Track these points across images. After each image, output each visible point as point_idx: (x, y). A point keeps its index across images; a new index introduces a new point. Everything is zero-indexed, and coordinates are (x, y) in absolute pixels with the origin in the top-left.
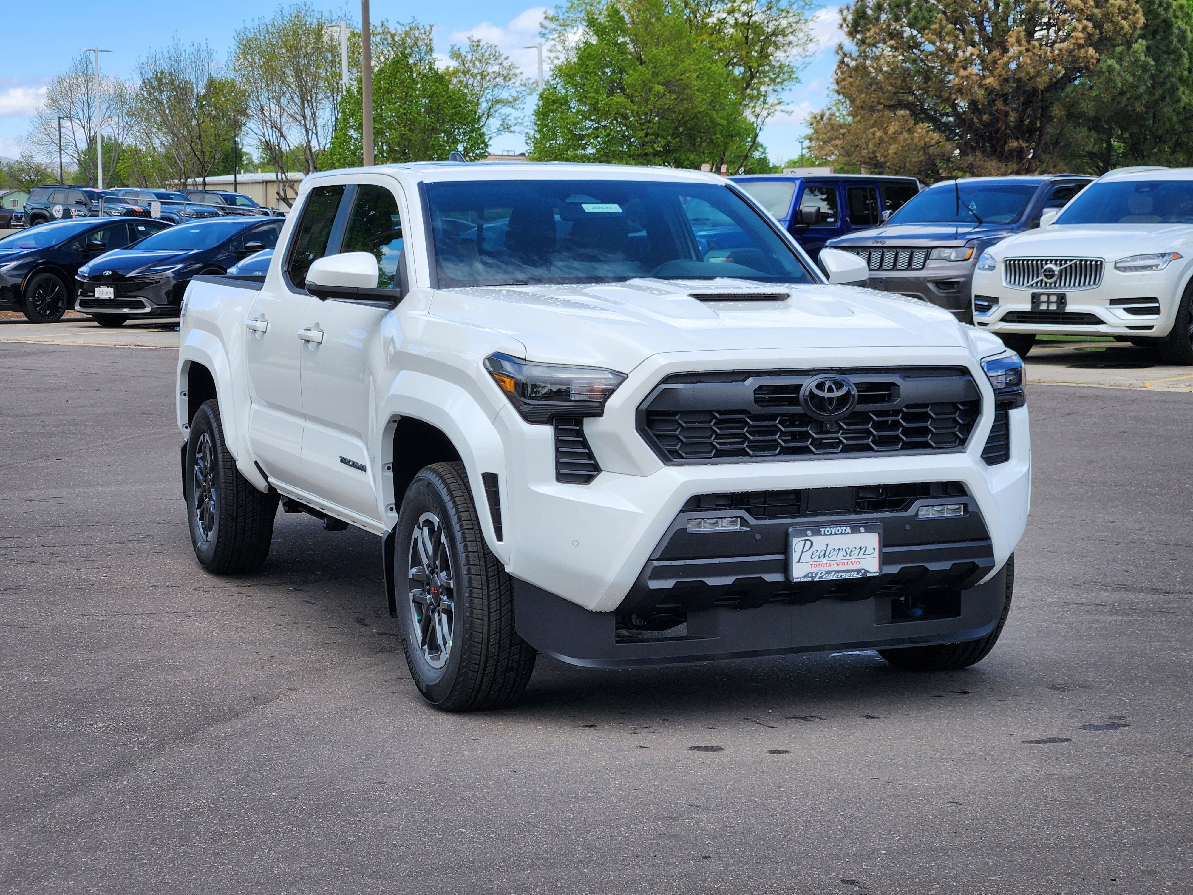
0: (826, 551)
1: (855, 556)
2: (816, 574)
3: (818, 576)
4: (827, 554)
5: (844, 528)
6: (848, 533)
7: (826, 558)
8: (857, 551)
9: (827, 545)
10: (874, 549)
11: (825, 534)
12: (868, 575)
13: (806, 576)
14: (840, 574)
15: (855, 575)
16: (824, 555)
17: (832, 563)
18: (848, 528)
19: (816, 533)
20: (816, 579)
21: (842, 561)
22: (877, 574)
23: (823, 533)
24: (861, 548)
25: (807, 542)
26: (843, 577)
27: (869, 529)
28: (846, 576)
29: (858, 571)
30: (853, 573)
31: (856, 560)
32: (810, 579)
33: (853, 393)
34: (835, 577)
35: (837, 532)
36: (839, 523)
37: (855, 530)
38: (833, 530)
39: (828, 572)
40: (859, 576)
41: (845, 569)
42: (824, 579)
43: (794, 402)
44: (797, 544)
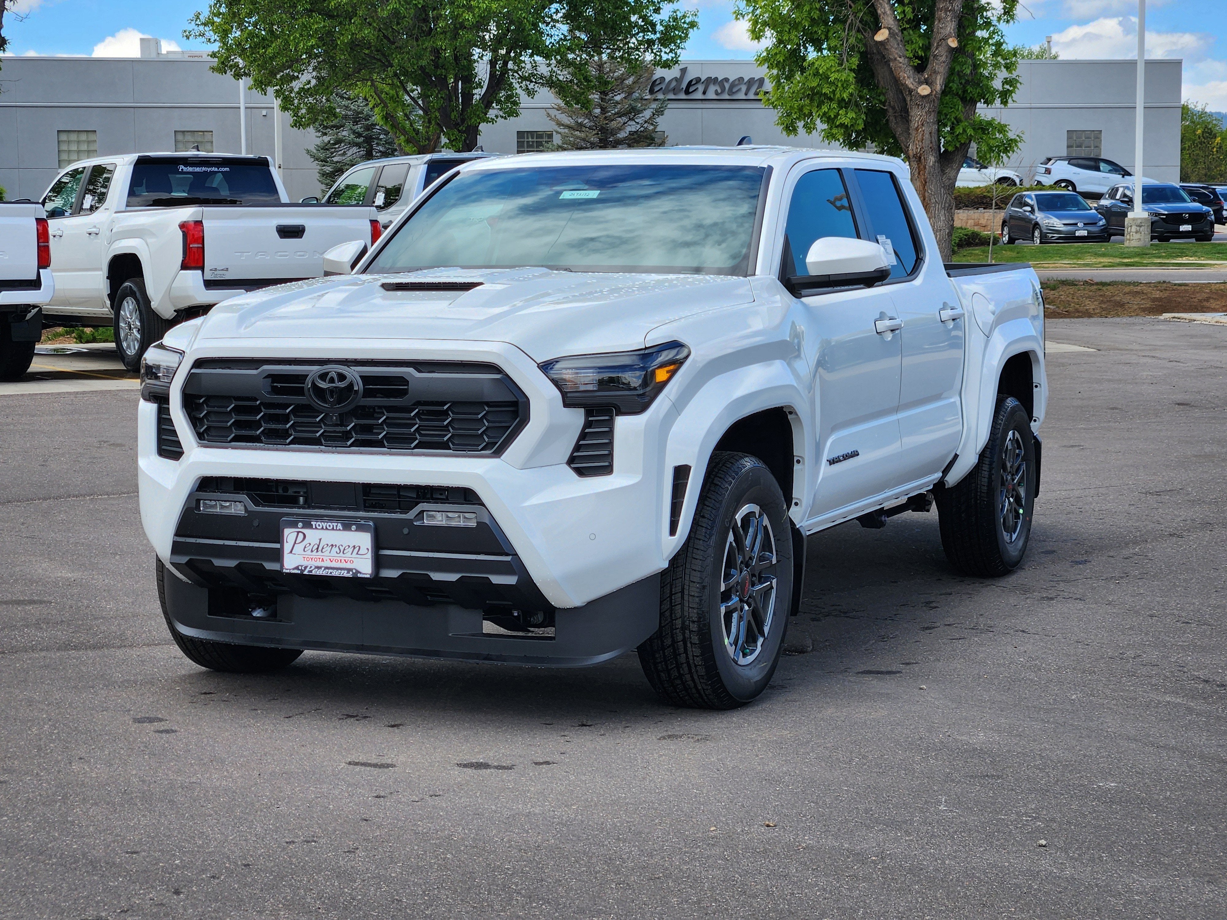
0: (318, 546)
1: (349, 555)
2: (306, 568)
3: (308, 569)
4: (320, 548)
5: (335, 524)
6: (340, 530)
7: (320, 553)
8: (351, 550)
9: (320, 540)
10: (368, 549)
11: (316, 528)
12: (359, 575)
13: (297, 568)
14: (330, 571)
15: (345, 574)
16: (318, 549)
17: (325, 559)
18: (339, 525)
19: (308, 525)
20: (306, 573)
21: (335, 558)
22: (368, 576)
23: (314, 527)
24: (354, 547)
25: (300, 534)
26: (333, 574)
27: (361, 528)
28: (336, 573)
29: (349, 570)
30: (343, 572)
31: (350, 559)
32: (299, 572)
33: (356, 388)
34: (324, 573)
35: (328, 527)
36: (332, 518)
37: (347, 527)
38: (324, 525)
39: (319, 568)
40: (350, 575)
41: (338, 566)
42: (313, 573)
43: (300, 392)
44: (289, 534)
